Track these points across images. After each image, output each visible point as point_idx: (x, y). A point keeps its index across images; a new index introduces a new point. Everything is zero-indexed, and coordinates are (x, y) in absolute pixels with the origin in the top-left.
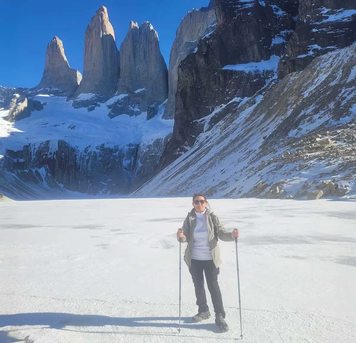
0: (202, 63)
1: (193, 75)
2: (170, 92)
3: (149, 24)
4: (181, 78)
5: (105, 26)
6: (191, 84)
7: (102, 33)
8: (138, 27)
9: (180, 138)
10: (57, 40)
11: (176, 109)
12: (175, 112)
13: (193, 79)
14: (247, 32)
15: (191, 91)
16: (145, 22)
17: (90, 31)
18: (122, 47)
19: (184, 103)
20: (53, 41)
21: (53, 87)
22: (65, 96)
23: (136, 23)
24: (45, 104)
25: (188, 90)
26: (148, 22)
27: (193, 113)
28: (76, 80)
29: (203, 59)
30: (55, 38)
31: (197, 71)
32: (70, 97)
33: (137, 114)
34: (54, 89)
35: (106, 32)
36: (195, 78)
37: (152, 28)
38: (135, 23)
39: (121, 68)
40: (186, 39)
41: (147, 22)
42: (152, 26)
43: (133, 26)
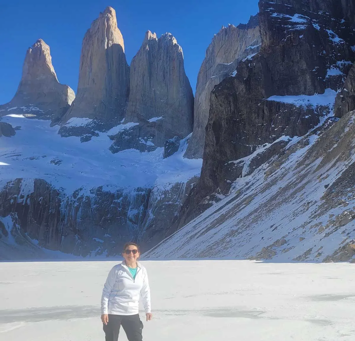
0: (242, 91)
1: (230, 103)
2: (195, 125)
3: (171, 36)
4: (214, 106)
5: (112, 33)
6: (227, 115)
7: (107, 41)
8: (157, 39)
9: (210, 183)
10: (42, 44)
11: (206, 145)
12: (205, 148)
13: (230, 109)
14: (299, 58)
15: (227, 123)
16: (167, 33)
17: (91, 37)
18: (133, 61)
19: (218, 139)
20: (36, 45)
21: (32, 106)
22: (48, 119)
23: (155, 33)
24: (18, 128)
25: (223, 123)
26: (171, 34)
27: (228, 152)
28: (66, 99)
29: (243, 86)
30: (40, 42)
31: (236, 99)
32: (57, 121)
33: (151, 149)
34: (33, 109)
35: (113, 40)
36: (232, 109)
37: (175, 41)
38: (153, 34)
39: (131, 88)
40: (219, 60)
41: (169, 34)
42: (175, 39)
43: (150, 37)
